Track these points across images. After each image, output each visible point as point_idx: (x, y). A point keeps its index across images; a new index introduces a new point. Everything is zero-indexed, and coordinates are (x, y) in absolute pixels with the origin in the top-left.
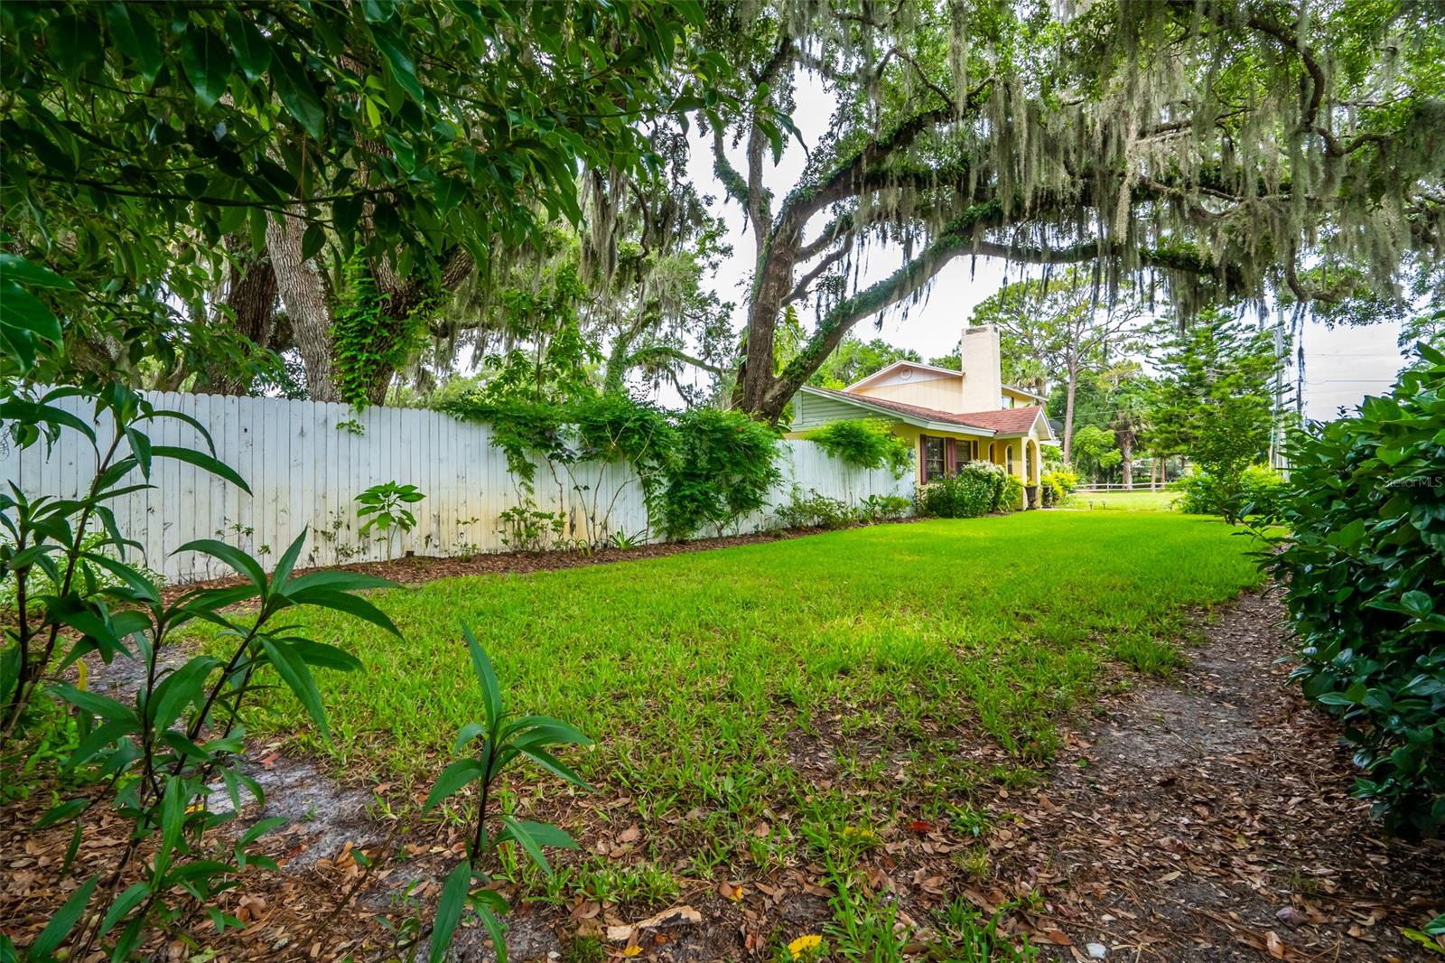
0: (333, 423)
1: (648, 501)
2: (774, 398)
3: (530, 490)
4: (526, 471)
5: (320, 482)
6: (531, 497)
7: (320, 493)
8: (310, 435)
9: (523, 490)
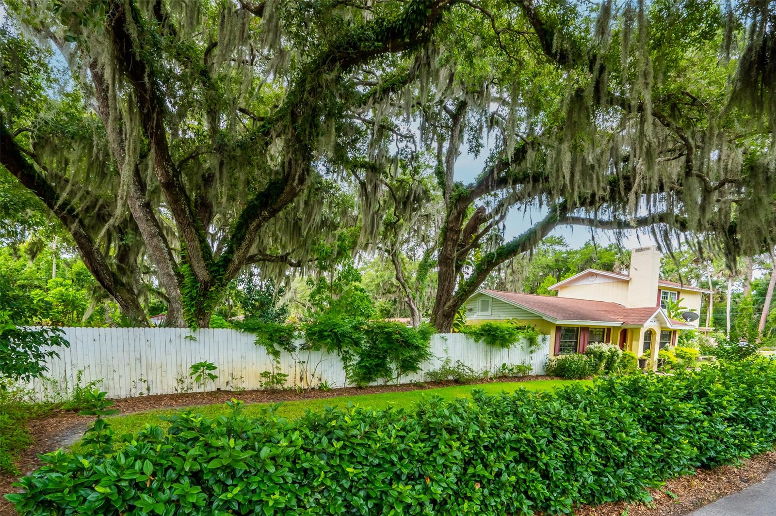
0: (183, 336)
1: (346, 367)
2: (450, 307)
3: (278, 362)
4: (276, 354)
5: (179, 360)
6: (279, 366)
7: (179, 363)
8: (174, 342)
9: (275, 362)
